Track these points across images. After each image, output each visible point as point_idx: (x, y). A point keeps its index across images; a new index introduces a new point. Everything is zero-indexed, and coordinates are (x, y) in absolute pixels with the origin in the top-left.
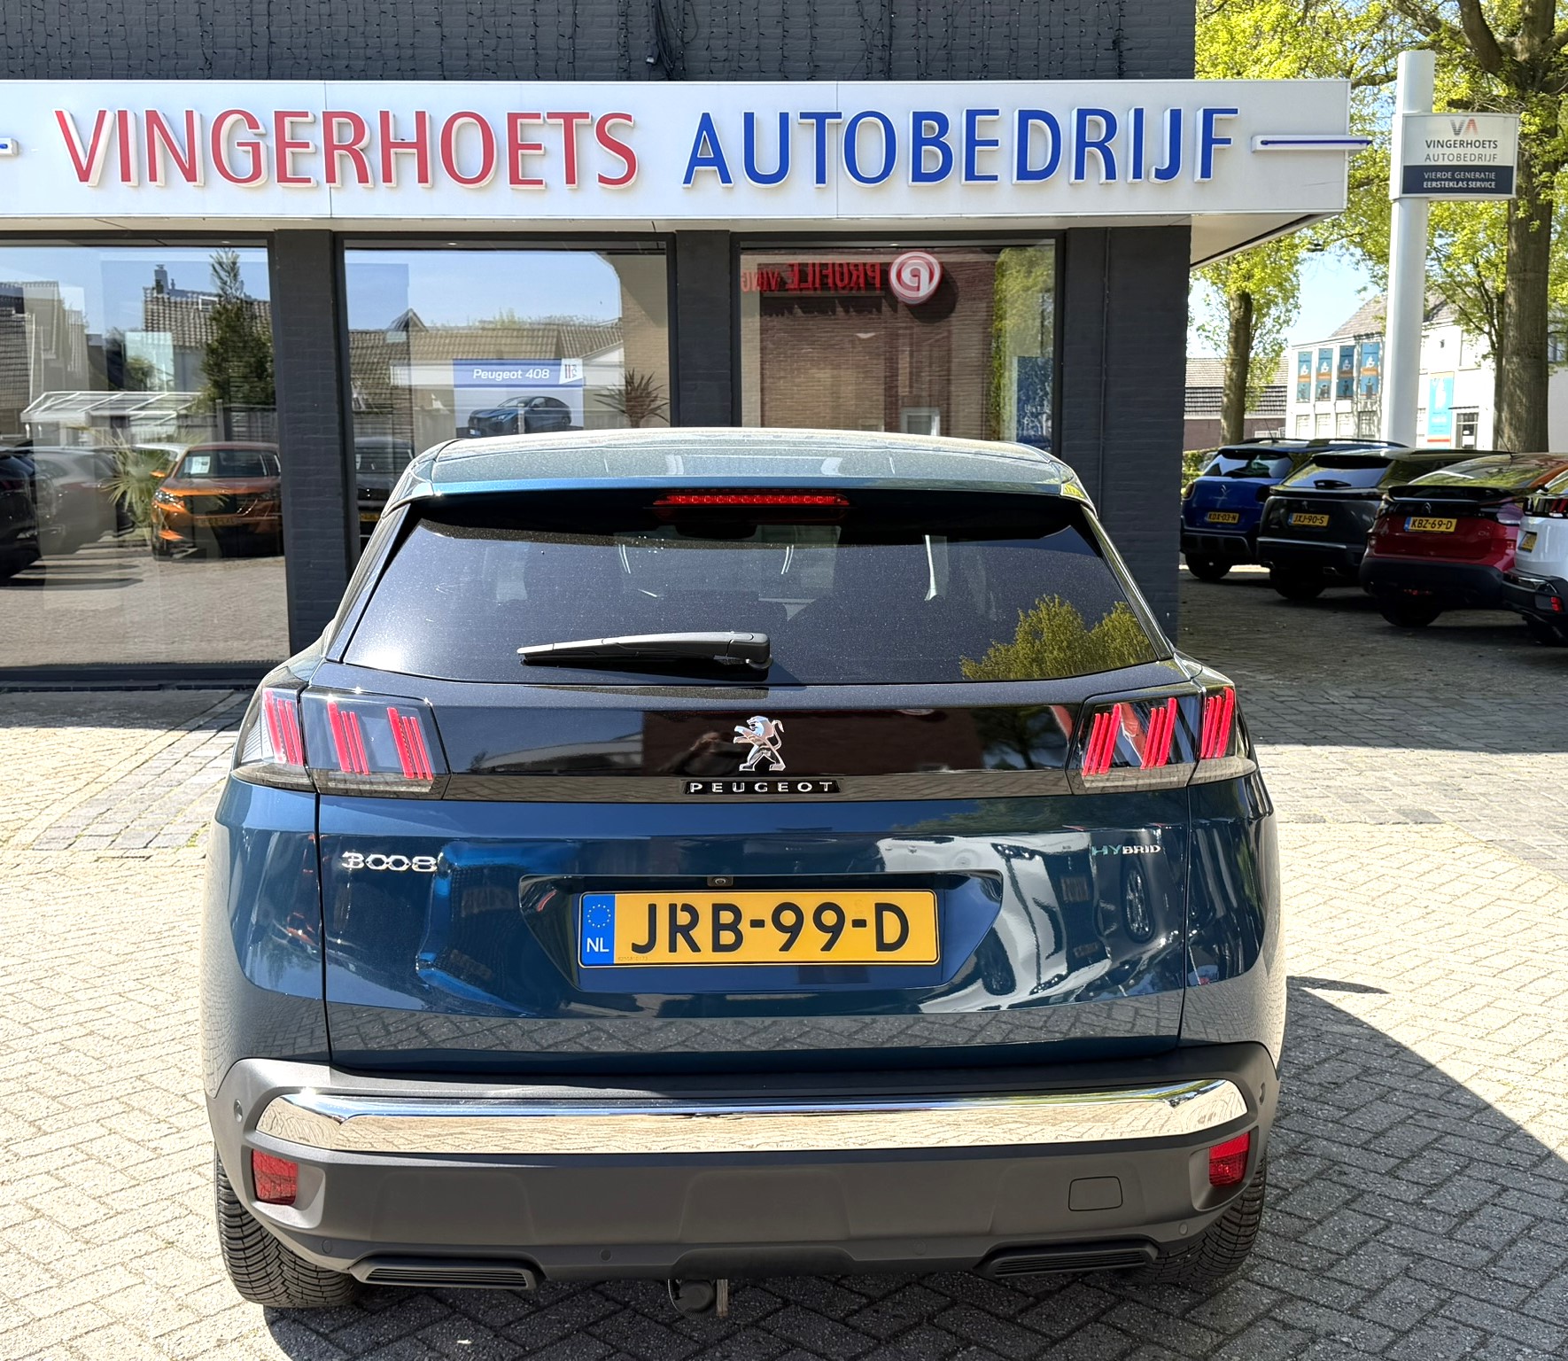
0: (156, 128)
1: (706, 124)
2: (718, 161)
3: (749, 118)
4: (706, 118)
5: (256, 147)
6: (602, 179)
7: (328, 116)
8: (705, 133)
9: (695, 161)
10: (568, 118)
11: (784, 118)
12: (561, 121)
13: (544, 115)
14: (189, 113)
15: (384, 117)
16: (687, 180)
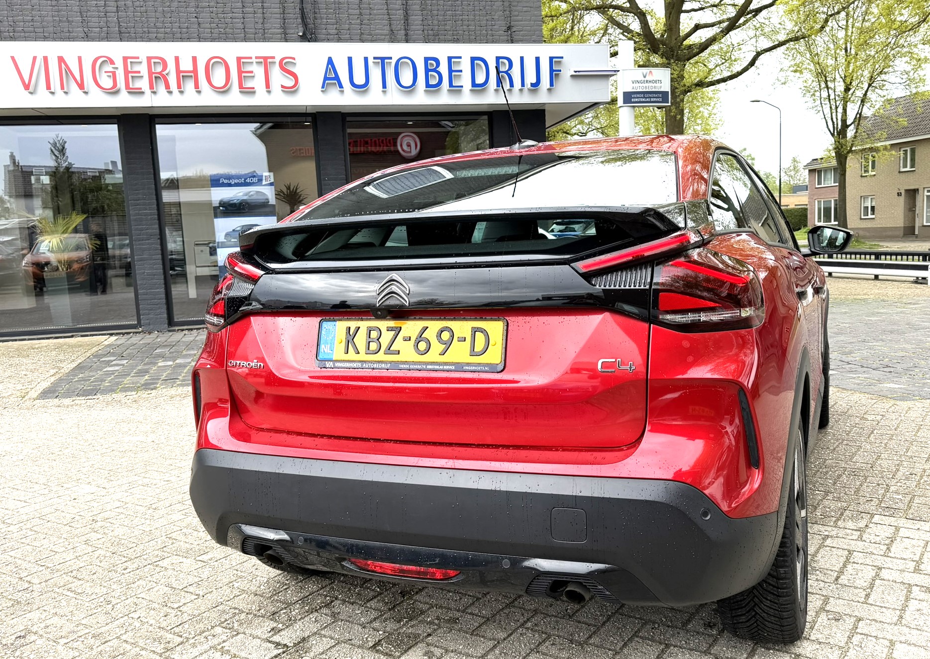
2: (337, 78)
3: (350, 59)
4: (330, 59)
5: (114, 74)
6: (283, 87)
7: (149, 59)
8: (330, 66)
9: (326, 78)
10: (265, 59)
11: (366, 59)
12: (262, 60)
13: (254, 58)
14: (80, 59)
15: (177, 59)
16: (323, 87)
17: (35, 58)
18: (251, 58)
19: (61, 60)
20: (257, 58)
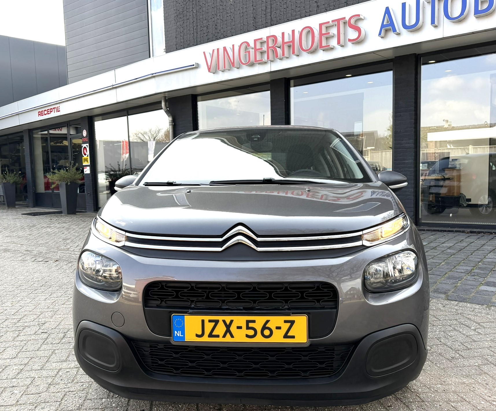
0: (225, 52)
1: (387, 11)
2: (391, 24)
3: (404, 5)
4: (387, 9)
5: (249, 52)
6: (350, 40)
7: (268, 38)
8: (387, 14)
9: (383, 26)
10: (338, 21)
11: (418, 1)
12: (336, 23)
13: (331, 22)
14: (233, 46)
15: (283, 34)
16: (380, 34)
17: (213, 50)
18: (329, 22)
19: (225, 48)
20: (333, 21)
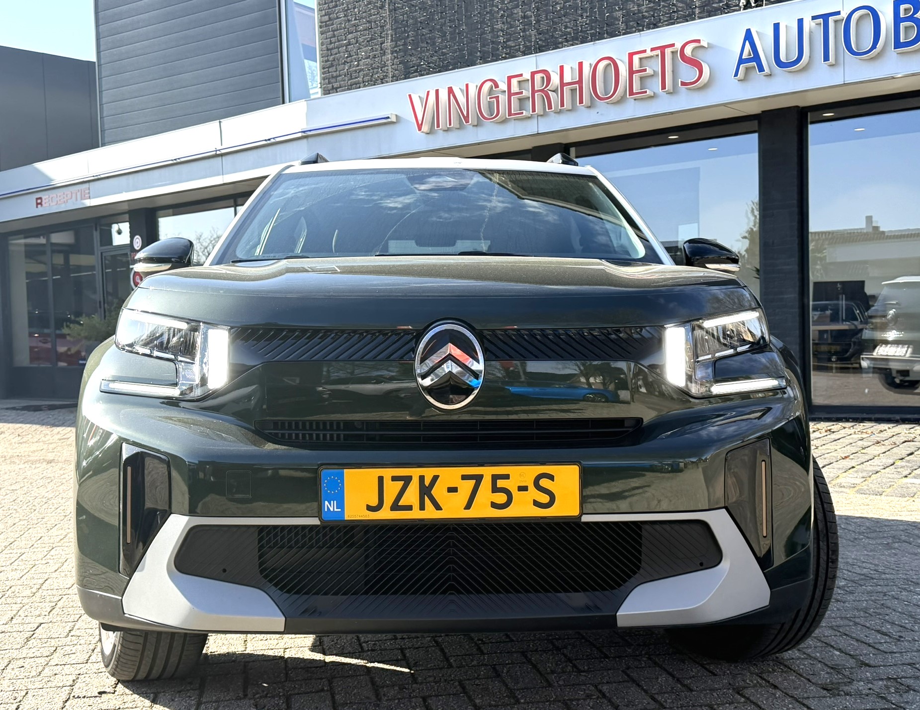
0: (451, 96)
1: (748, 36)
2: (756, 57)
3: (777, 27)
4: (748, 32)
5: (497, 98)
6: (683, 84)
7: (533, 74)
8: (747, 42)
9: (741, 61)
10: (662, 49)
11: (800, 22)
12: (658, 52)
13: (649, 51)
14: (467, 86)
15: (562, 68)
16: (736, 75)
17: (428, 94)
18: (645, 51)
19: (450, 91)
20: (652, 50)
